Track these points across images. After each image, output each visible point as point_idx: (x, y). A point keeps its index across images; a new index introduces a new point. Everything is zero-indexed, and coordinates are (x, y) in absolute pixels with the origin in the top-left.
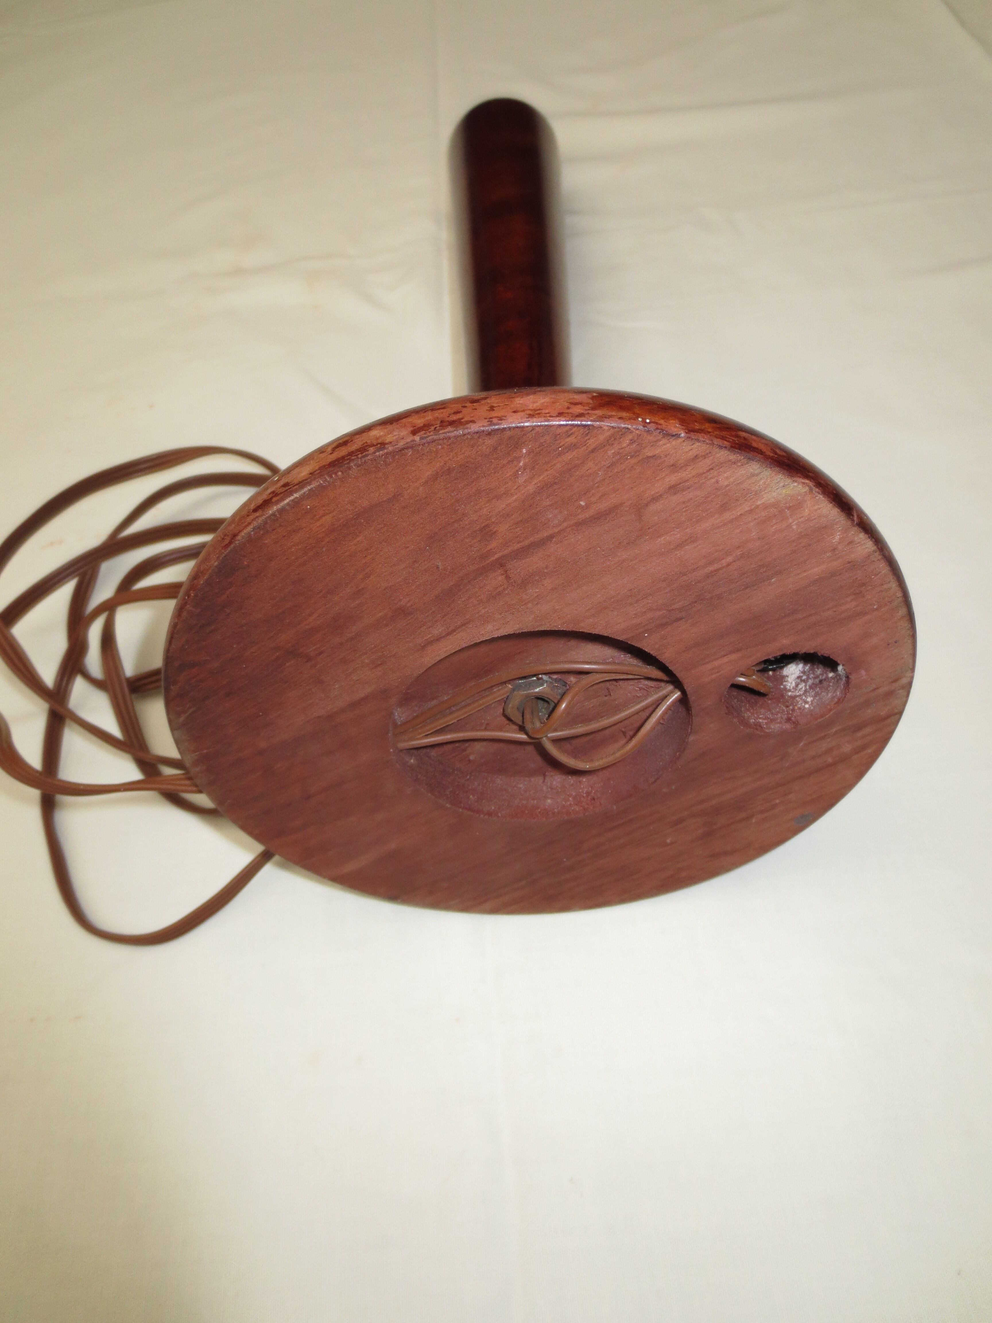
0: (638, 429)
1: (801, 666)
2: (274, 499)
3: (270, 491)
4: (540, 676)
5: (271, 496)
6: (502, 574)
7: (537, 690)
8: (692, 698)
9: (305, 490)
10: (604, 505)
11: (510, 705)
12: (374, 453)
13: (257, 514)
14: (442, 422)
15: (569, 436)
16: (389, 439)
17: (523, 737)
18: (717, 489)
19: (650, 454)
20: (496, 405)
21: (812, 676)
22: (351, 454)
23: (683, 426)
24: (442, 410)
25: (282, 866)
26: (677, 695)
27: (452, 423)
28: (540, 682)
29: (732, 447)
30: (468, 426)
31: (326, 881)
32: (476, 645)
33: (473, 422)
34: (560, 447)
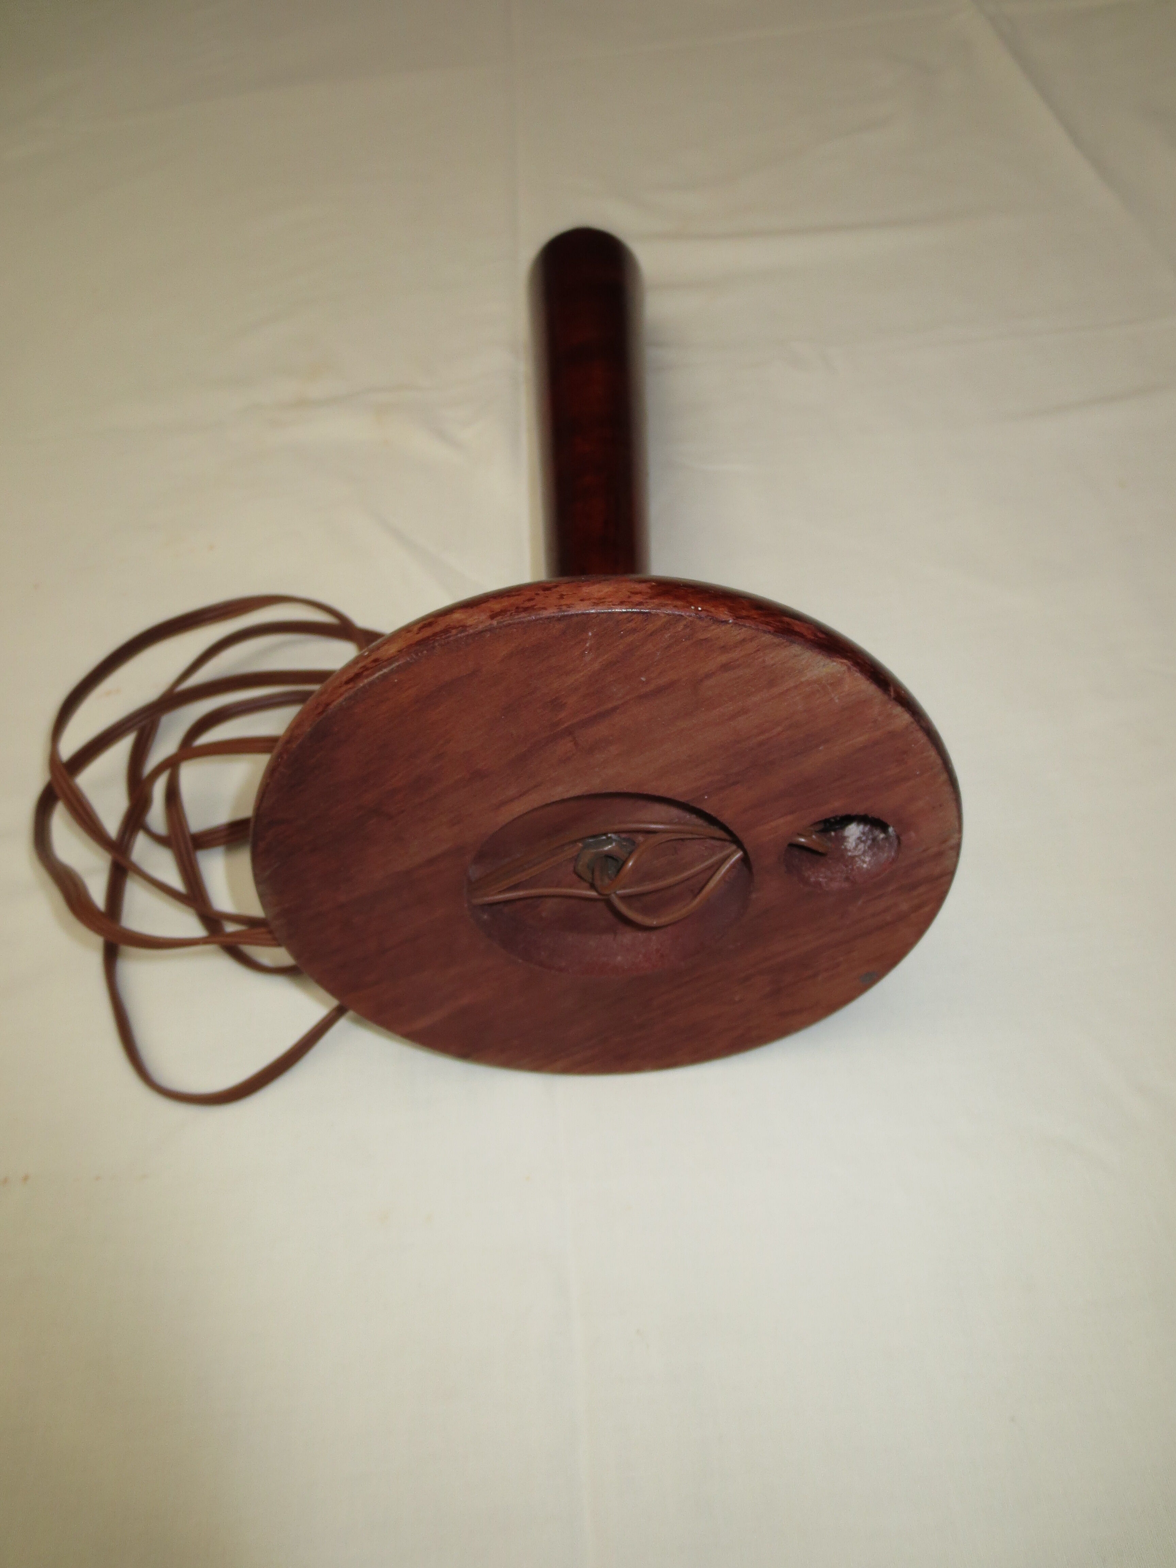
0: (691, 616)
1: (861, 827)
2: (365, 673)
3: (361, 665)
4: (609, 835)
5: (361, 670)
6: (571, 741)
7: (606, 848)
8: (752, 857)
9: (394, 666)
10: (662, 681)
11: (581, 863)
12: (457, 634)
13: (350, 686)
14: (517, 608)
15: (630, 622)
16: (470, 622)
17: (593, 894)
18: (764, 667)
19: (702, 637)
20: (565, 593)
21: (870, 837)
22: (435, 634)
23: (732, 613)
24: (517, 597)
25: (356, 1021)
26: (739, 855)
27: (526, 609)
28: (609, 841)
29: (775, 631)
30: (541, 612)
31: (398, 1037)
32: (547, 805)
33: (545, 609)
34: (622, 631)
